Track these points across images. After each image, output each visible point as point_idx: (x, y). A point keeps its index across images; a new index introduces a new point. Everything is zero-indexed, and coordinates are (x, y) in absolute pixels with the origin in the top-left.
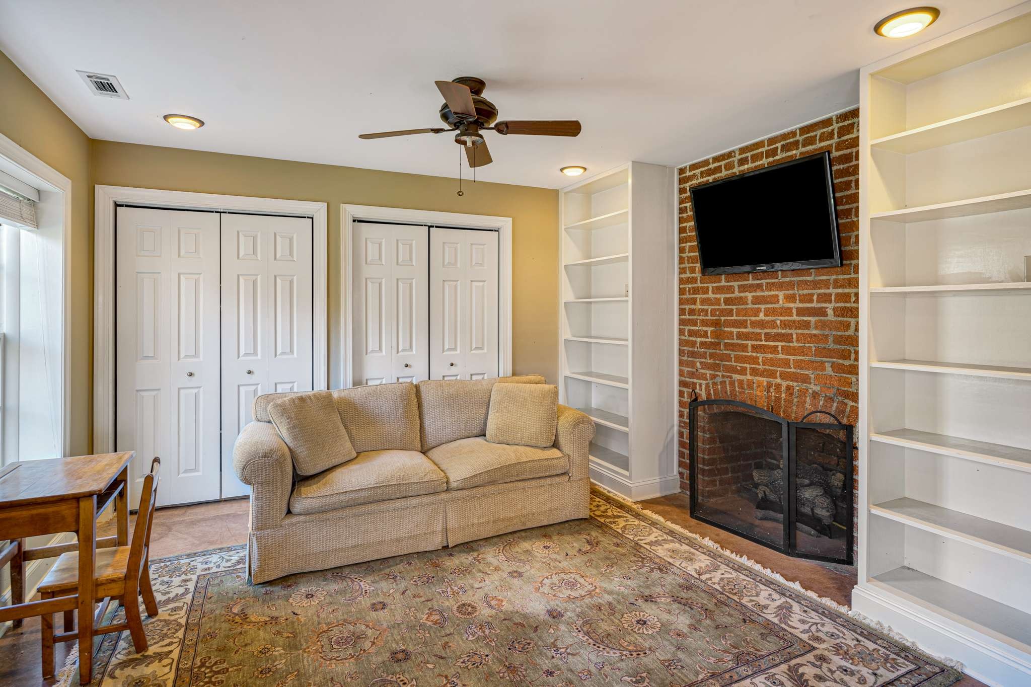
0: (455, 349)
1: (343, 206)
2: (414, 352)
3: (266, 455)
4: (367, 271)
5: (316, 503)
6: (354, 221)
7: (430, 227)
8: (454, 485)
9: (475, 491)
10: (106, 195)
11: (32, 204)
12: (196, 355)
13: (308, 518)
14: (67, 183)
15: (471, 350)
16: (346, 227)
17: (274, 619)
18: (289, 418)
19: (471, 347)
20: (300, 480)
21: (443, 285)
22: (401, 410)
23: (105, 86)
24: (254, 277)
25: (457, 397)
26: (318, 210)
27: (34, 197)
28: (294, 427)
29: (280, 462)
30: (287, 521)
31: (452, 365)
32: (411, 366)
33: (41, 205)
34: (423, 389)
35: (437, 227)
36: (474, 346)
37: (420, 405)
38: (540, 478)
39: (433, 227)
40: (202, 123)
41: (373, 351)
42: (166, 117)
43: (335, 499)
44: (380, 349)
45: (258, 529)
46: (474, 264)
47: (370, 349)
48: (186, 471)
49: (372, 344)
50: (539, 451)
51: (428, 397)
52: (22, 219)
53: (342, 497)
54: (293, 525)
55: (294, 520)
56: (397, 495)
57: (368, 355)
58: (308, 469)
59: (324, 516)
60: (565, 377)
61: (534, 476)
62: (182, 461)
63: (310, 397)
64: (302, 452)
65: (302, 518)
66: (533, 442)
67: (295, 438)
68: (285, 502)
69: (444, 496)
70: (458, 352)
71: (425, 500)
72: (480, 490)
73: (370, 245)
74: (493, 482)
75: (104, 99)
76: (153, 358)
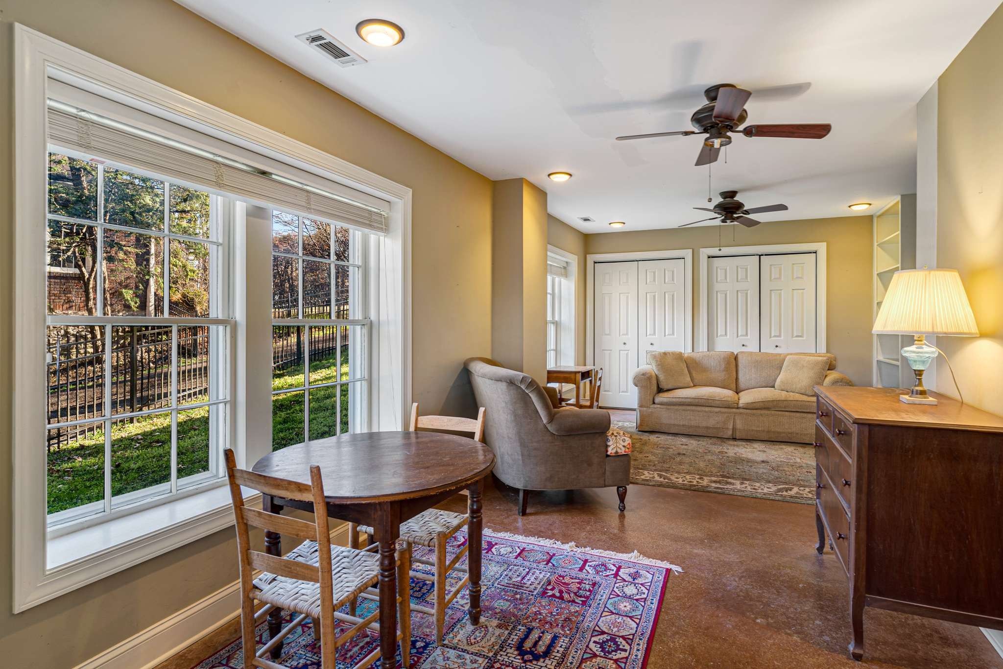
0: (780, 336)
1: (701, 249)
2: (749, 337)
3: (643, 374)
4: (718, 287)
5: (665, 400)
6: (709, 257)
7: (760, 256)
8: (740, 405)
9: (755, 411)
10: (591, 258)
11: (565, 268)
12: (627, 334)
13: (662, 406)
14: (576, 257)
15: (792, 337)
16: (703, 261)
17: (641, 439)
18: (657, 361)
19: (793, 336)
20: (660, 390)
21: (771, 293)
22: (723, 366)
23: (586, 220)
24: (653, 294)
25: (760, 362)
26: (688, 253)
27: (565, 265)
28: (658, 365)
29: (649, 378)
30: (653, 406)
31: (777, 346)
32: (746, 346)
33: (568, 268)
34: (740, 357)
35: (766, 255)
36: (795, 334)
37: (737, 366)
38: (804, 412)
39: (762, 255)
40: (624, 223)
41: (721, 336)
42: (610, 224)
43: (674, 400)
44: (726, 334)
45: (640, 407)
46: (795, 277)
47: (719, 334)
48: (623, 392)
49: (721, 331)
50: (806, 397)
51: (742, 361)
52: (562, 275)
53: (677, 400)
54: (654, 408)
55: (656, 406)
56: (707, 405)
57: (718, 338)
58: (664, 386)
59: (669, 407)
60: (877, 361)
61: (798, 410)
62: (621, 388)
63: (669, 353)
64: (662, 377)
65: (659, 406)
66: (803, 391)
67: (658, 370)
68: (652, 398)
69: (734, 410)
70: (782, 338)
71: (723, 410)
72: (759, 412)
73: (719, 270)
74: (768, 409)
75: (587, 223)
76: (608, 334)
